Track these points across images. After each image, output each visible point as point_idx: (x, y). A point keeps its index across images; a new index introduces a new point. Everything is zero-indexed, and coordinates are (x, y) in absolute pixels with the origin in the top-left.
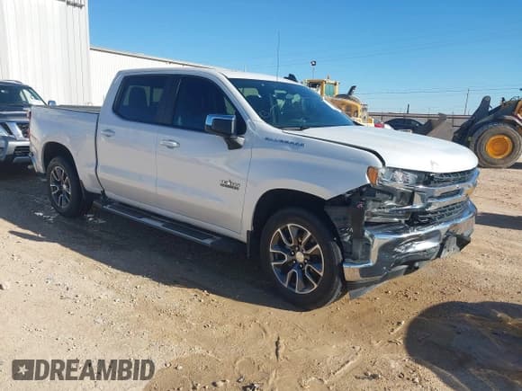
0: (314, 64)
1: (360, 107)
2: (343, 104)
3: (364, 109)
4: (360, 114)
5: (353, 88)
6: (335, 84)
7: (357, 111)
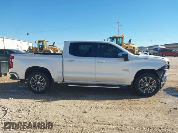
0: (28, 34)
1: (58, 49)
2: (52, 48)
3: (59, 50)
4: (58, 51)
5: (54, 43)
6: (47, 42)
7: (57, 50)
